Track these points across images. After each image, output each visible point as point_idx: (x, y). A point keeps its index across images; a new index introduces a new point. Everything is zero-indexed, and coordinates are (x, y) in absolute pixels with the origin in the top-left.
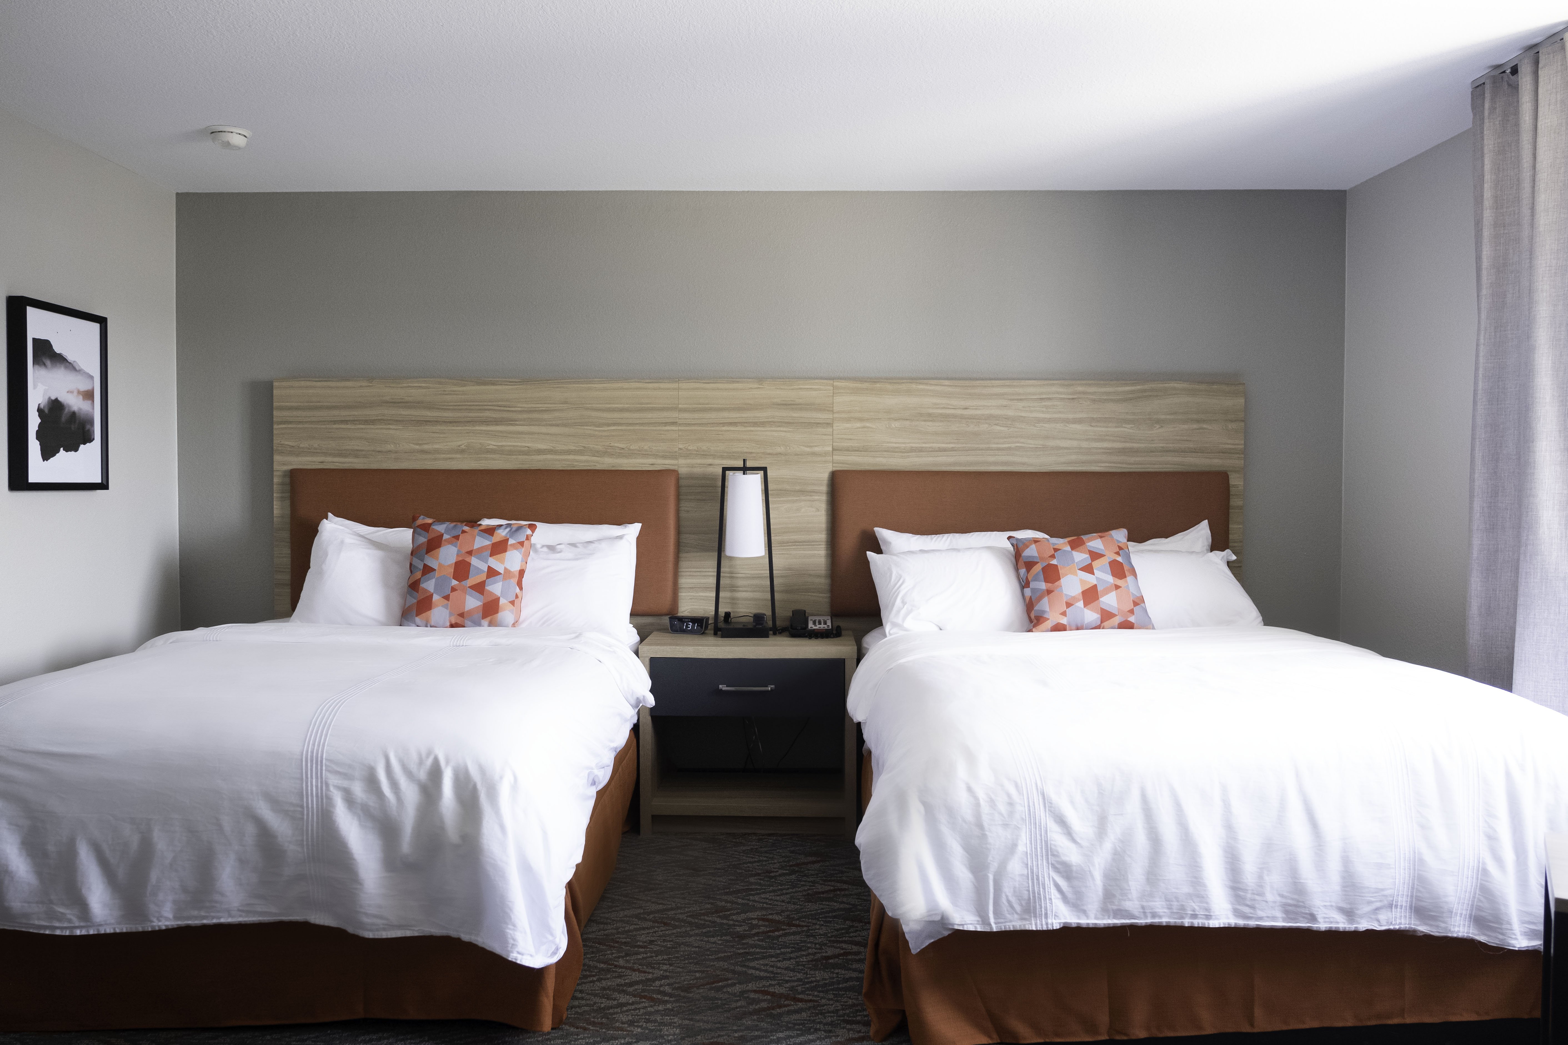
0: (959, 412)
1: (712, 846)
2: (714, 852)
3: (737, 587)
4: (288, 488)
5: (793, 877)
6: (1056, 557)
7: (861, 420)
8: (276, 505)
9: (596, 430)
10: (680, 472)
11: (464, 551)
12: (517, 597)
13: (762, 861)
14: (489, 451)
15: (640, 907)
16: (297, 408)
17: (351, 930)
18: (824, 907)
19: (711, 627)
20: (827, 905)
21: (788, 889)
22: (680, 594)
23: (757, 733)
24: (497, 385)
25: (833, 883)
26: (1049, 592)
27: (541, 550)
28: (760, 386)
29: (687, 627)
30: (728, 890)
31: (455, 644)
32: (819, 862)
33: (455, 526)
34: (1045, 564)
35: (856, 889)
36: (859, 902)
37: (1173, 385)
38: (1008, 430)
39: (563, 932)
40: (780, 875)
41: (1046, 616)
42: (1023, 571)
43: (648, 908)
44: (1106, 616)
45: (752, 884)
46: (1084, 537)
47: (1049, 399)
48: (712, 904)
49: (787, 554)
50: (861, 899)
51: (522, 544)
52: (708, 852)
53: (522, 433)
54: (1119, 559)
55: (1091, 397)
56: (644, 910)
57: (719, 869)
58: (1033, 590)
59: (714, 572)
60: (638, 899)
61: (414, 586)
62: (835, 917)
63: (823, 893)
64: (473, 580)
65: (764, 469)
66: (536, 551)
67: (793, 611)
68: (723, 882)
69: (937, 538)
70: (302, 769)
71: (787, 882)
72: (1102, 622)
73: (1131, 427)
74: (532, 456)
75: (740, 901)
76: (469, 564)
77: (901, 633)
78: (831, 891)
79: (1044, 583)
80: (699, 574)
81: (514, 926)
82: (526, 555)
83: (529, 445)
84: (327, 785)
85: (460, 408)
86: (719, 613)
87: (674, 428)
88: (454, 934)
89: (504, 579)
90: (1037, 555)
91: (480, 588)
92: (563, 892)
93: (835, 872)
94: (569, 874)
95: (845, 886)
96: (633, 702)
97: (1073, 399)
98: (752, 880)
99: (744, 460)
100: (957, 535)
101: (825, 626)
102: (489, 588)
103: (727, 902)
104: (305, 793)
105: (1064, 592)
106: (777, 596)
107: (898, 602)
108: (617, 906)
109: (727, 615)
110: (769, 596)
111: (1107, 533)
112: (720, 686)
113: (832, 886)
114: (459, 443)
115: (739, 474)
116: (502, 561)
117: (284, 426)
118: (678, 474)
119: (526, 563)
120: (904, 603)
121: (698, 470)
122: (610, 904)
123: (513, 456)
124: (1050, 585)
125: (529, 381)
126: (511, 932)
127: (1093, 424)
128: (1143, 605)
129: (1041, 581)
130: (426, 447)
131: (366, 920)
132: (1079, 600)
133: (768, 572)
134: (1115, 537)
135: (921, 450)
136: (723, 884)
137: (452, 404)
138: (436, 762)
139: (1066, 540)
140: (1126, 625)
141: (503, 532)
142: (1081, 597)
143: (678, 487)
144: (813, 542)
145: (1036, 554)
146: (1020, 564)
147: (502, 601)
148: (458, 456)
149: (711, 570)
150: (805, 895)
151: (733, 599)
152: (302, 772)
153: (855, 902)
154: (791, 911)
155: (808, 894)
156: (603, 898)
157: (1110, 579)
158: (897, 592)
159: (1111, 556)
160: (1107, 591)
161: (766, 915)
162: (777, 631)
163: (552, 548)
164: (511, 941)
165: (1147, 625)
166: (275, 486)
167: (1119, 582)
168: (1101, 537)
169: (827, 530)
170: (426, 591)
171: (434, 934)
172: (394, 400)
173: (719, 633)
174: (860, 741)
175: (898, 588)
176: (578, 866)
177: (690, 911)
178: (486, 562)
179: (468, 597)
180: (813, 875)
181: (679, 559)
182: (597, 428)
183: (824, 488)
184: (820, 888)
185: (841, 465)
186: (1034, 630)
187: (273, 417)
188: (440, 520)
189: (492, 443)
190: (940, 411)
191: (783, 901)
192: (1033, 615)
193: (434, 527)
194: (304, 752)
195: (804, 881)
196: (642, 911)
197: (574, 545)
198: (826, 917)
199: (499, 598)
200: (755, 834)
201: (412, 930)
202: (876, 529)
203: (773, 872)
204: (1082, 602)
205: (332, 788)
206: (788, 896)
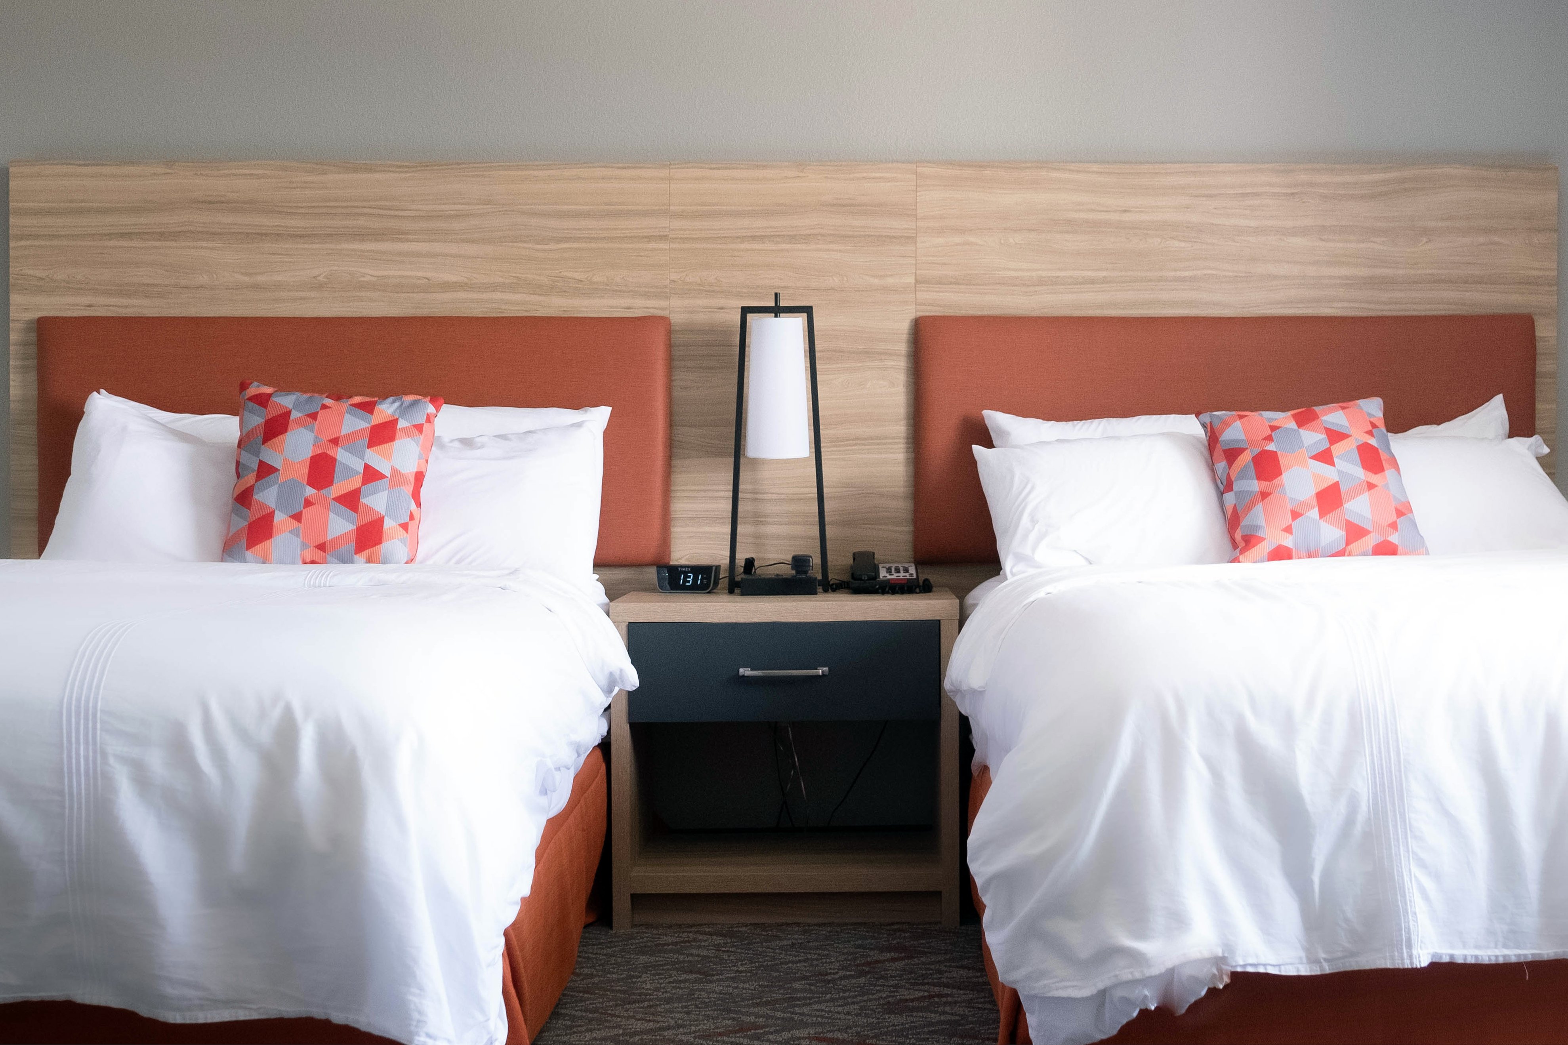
0: (1114, 217)
1: (729, 941)
2: (733, 949)
3: (765, 516)
4: (33, 350)
5: (862, 980)
6: (1274, 439)
7: (961, 231)
8: (14, 381)
9: (538, 250)
10: (672, 322)
11: (325, 438)
12: (412, 517)
13: (813, 960)
14: (362, 286)
15: (618, 1027)
16: (49, 212)
17: (144, 1011)
18: (917, 1019)
19: (724, 583)
20: (920, 1017)
21: (855, 997)
22: (672, 529)
23: (797, 764)
24: (375, 171)
25: (927, 987)
26: (1264, 495)
27: (451, 445)
28: (801, 174)
29: (685, 581)
30: (758, 1001)
31: (312, 583)
32: (902, 959)
33: (310, 397)
34: (1256, 451)
35: (965, 994)
36: (970, 1011)
37: (1448, 170)
38: (1192, 246)
39: (500, 1016)
40: (841, 978)
41: (1260, 534)
42: (1221, 466)
43: (630, 1027)
44: (1354, 533)
45: (796, 991)
46: (1318, 409)
47: (1257, 194)
48: (734, 1019)
49: (844, 460)
50: (974, 1008)
51: (419, 428)
52: (724, 949)
53: (418, 255)
54: (1373, 442)
55: (1321, 191)
56: (624, 1029)
57: (741, 972)
58: (1238, 495)
59: (727, 491)
60: (612, 1015)
61: (244, 498)
62: (933, 1032)
63: (912, 1000)
64: (340, 487)
65: (808, 310)
66: (442, 447)
67: (854, 554)
68: (750, 990)
69: (1082, 426)
70: (61, 729)
71: (854, 987)
72: (1347, 544)
73: (1384, 241)
74: (434, 295)
75: (779, 1014)
76: (333, 460)
77: (1031, 571)
78: (924, 997)
79: (1256, 481)
80: (703, 494)
81: (421, 989)
82: (426, 450)
83: (429, 275)
84: (104, 755)
85: (316, 211)
86: (737, 561)
87: (663, 245)
88: (318, 1013)
89: (391, 486)
90: (1244, 438)
91: (351, 500)
92: (500, 943)
93: (929, 972)
94: (510, 915)
95: (947, 991)
96: (604, 682)
97: (1293, 194)
98: (797, 985)
99: (776, 294)
100: (1114, 421)
101: (907, 574)
102: (364, 500)
103: (757, 1016)
104: (66, 769)
105: (1289, 494)
106: (828, 529)
107: (1025, 520)
108: (580, 1026)
109: (750, 563)
110: (815, 531)
111: (1351, 403)
112: (741, 670)
113: (926, 991)
114: (316, 272)
115: (769, 320)
116: (388, 456)
117: (28, 243)
118: (670, 324)
119: (427, 461)
120: (1034, 521)
121: (701, 318)
122: (569, 1023)
123: (403, 295)
124: (1264, 484)
125: (427, 166)
126: (415, 999)
127: (1325, 237)
128: (1410, 515)
129: (1252, 479)
130: (261, 279)
131: (170, 990)
132: (1313, 507)
133: (816, 490)
134: (1365, 409)
135: (1054, 282)
136: (750, 992)
137: (304, 204)
138: (288, 712)
139: (1289, 413)
140: (1386, 549)
141: (388, 408)
142: (1315, 502)
143: (670, 346)
144: (886, 438)
145: (1242, 436)
146: (1215, 454)
147: (388, 524)
148: (312, 294)
149: (723, 488)
150: (884, 1005)
151: (758, 536)
152: (62, 732)
153: (964, 1011)
154: (861, 1027)
155: (889, 1003)
156: (555, 1014)
157: (1359, 472)
158: (1022, 506)
159: (1359, 437)
160: (1355, 492)
161: (823, 1033)
162: (830, 587)
163: (467, 442)
164: (416, 1016)
165: (1418, 547)
166: (11, 348)
167: (1374, 478)
168: (1343, 408)
169: (908, 418)
170: (262, 506)
171: (286, 1015)
172: (209, 199)
173: (737, 591)
174: (967, 749)
175: (1024, 500)
176: (523, 900)
177: (699, 1029)
178: (362, 457)
179: (332, 516)
180: (895, 977)
181: (672, 470)
182: (539, 247)
183: (902, 347)
184: (905, 994)
185: (929, 308)
186: (1241, 558)
187: (8, 228)
188: (286, 388)
189: (370, 272)
190: (1083, 215)
191: (849, 1013)
192: (1238, 536)
193: (274, 399)
194: (65, 700)
195: (880, 986)
196: (621, 1031)
197: (503, 437)
198: (919, 1033)
199: (383, 517)
200: (798, 924)
201: (246, 1008)
202: (986, 413)
203: (830, 973)
204: (1316, 510)
205: (111, 760)
206: (856, 1006)
